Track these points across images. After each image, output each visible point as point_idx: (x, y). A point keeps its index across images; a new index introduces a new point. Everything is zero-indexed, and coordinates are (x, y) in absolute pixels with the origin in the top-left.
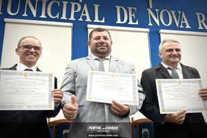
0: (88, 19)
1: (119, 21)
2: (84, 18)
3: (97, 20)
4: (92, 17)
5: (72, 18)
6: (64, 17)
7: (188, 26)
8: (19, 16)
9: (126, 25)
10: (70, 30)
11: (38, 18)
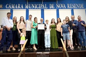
0: (44, 8)
1: (50, 8)
2: (43, 8)
3: (46, 8)
4: (45, 7)
5: (41, 8)
6: (39, 8)
7: (65, 8)
8: (31, 9)
9: (52, 9)
10: (41, 11)
11: (35, 9)
